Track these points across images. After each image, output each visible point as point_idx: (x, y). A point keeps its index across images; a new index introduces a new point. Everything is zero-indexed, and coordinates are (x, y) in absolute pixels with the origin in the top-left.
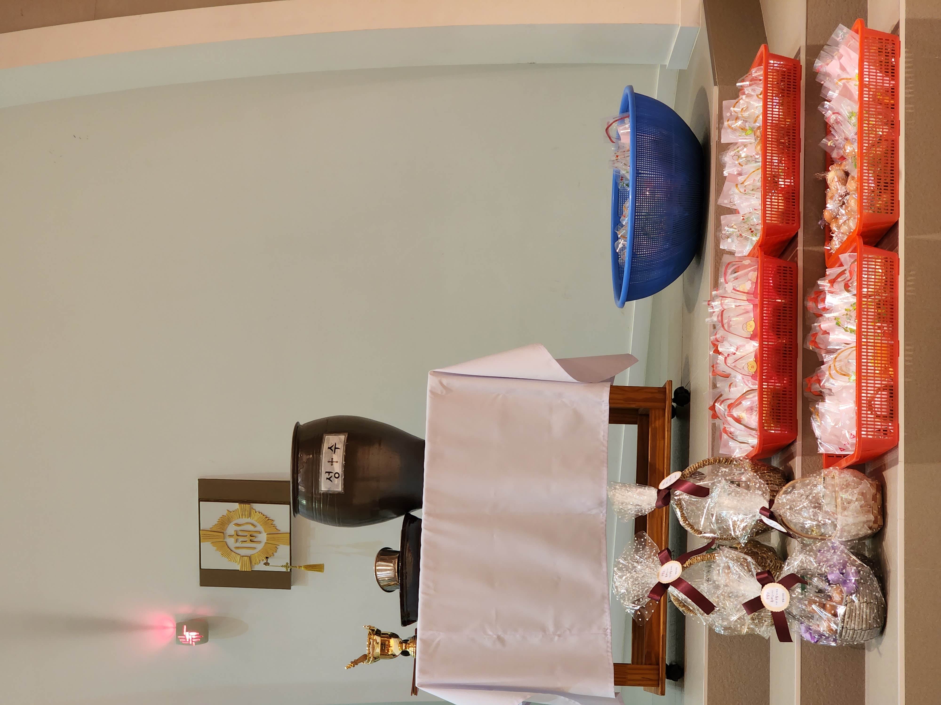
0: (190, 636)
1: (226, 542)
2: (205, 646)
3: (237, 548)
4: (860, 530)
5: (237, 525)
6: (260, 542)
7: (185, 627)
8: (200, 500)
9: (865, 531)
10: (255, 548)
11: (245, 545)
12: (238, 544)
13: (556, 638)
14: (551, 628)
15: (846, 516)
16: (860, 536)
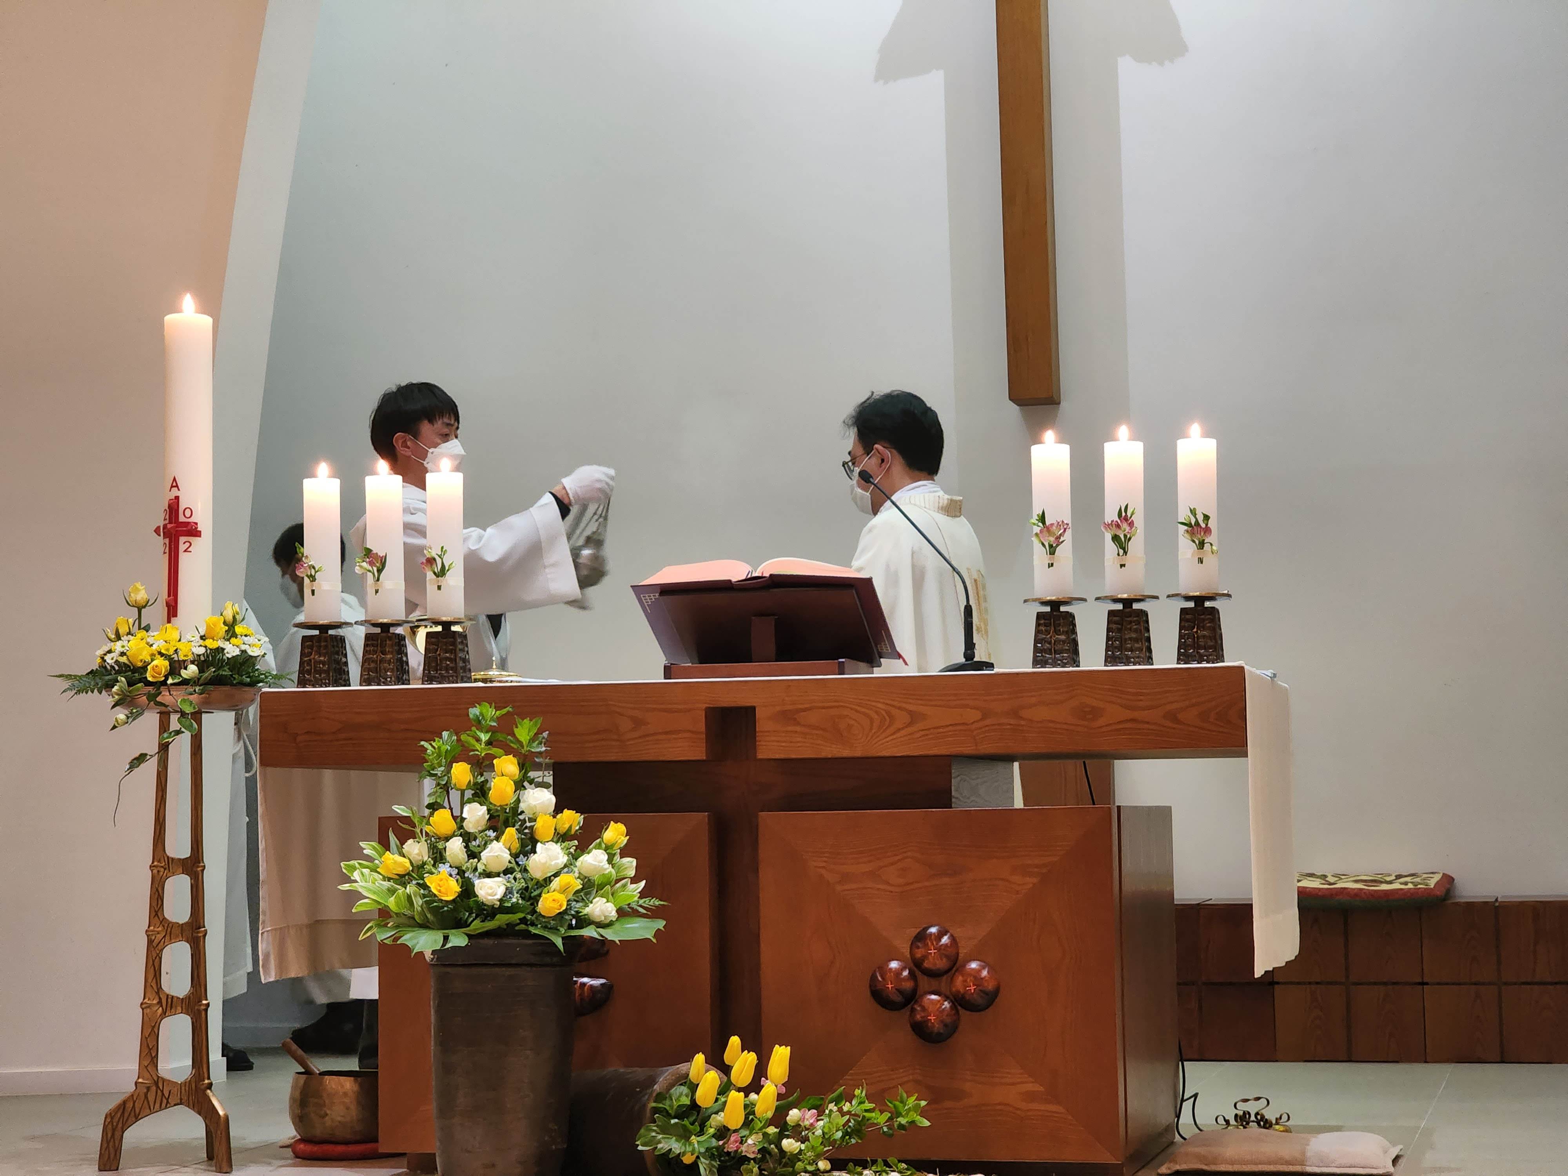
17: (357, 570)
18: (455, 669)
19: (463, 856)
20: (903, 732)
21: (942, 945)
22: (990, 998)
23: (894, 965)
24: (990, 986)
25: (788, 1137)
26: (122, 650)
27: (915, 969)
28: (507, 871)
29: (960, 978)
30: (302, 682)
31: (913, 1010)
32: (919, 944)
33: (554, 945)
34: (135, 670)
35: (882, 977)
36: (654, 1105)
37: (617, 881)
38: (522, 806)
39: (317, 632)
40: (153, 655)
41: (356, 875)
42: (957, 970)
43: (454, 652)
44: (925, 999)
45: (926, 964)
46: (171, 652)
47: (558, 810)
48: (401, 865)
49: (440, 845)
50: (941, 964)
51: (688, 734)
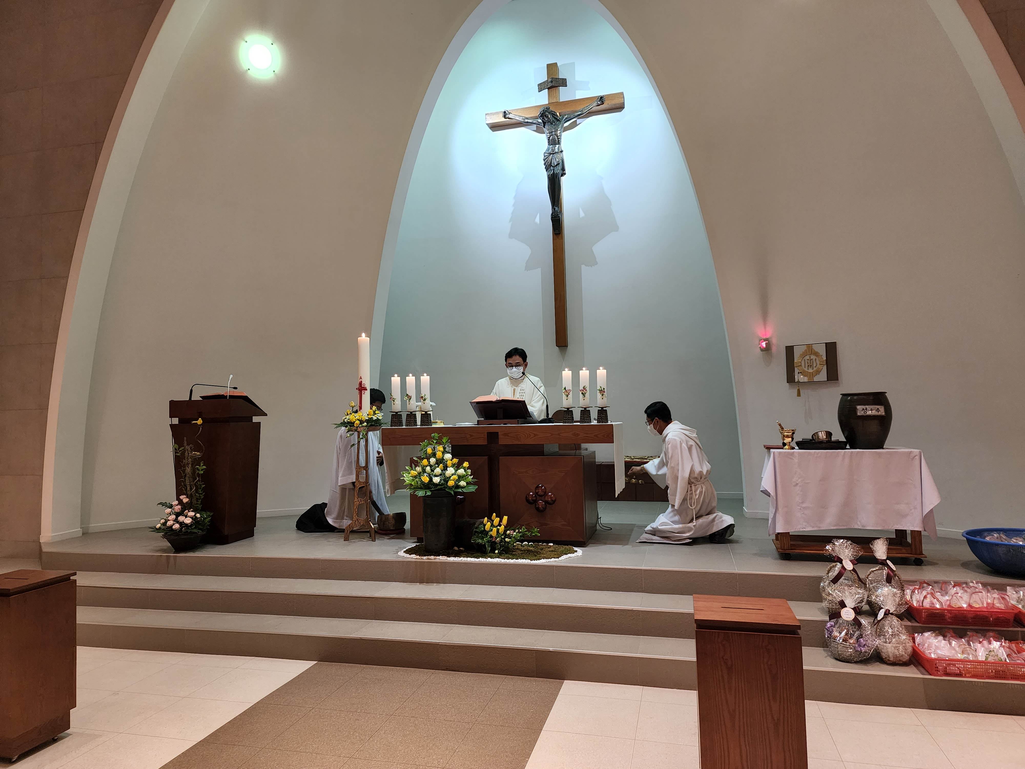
0: (764, 344)
1: (807, 355)
2: (759, 350)
3: (805, 360)
4: (884, 653)
5: (816, 359)
6: (808, 369)
7: (767, 342)
8: (826, 343)
9: (884, 655)
10: (805, 367)
11: (806, 363)
12: (806, 361)
13: (799, 508)
14: (804, 505)
15: (891, 648)
16: (881, 653)
17: (404, 399)
18: (428, 423)
19: (430, 471)
20: (533, 438)
21: (542, 489)
22: (554, 502)
23: (531, 493)
24: (554, 499)
25: (507, 538)
26: (348, 418)
27: (536, 495)
28: (441, 475)
29: (547, 497)
30: (391, 426)
31: (535, 504)
32: (537, 488)
33: (451, 494)
34: (351, 423)
35: (528, 496)
36: (475, 530)
37: (466, 476)
38: (444, 458)
39: (395, 413)
40: (356, 420)
41: (404, 475)
42: (546, 495)
43: (428, 418)
44: (539, 502)
45: (539, 494)
46: (360, 419)
47: (452, 459)
48: (415, 473)
49: (424, 468)
50: (542, 493)
51: (482, 439)
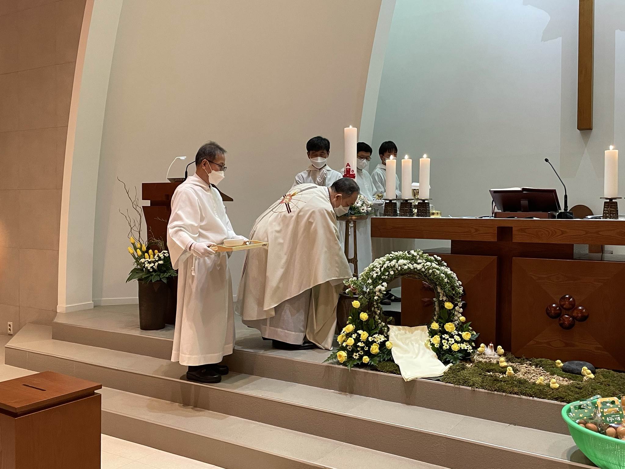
18: (426, 213)
20: (560, 237)
21: (570, 301)
22: (585, 318)
23: (554, 305)
24: (586, 314)
27: (561, 307)
29: (576, 312)
30: (384, 215)
31: (560, 320)
32: (562, 300)
35: (550, 309)
39: (389, 201)
42: (575, 309)
43: (426, 208)
44: (564, 316)
45: (564, 306)
50: (569, 306)
51: (491, 234)
